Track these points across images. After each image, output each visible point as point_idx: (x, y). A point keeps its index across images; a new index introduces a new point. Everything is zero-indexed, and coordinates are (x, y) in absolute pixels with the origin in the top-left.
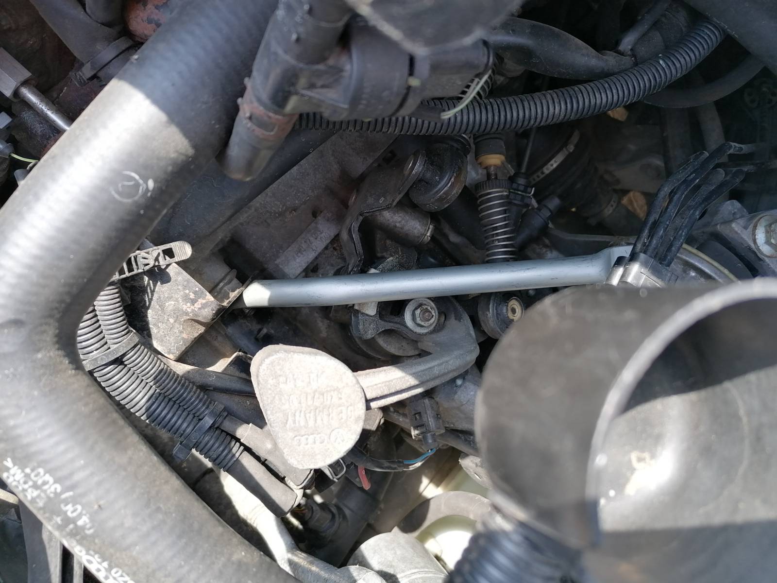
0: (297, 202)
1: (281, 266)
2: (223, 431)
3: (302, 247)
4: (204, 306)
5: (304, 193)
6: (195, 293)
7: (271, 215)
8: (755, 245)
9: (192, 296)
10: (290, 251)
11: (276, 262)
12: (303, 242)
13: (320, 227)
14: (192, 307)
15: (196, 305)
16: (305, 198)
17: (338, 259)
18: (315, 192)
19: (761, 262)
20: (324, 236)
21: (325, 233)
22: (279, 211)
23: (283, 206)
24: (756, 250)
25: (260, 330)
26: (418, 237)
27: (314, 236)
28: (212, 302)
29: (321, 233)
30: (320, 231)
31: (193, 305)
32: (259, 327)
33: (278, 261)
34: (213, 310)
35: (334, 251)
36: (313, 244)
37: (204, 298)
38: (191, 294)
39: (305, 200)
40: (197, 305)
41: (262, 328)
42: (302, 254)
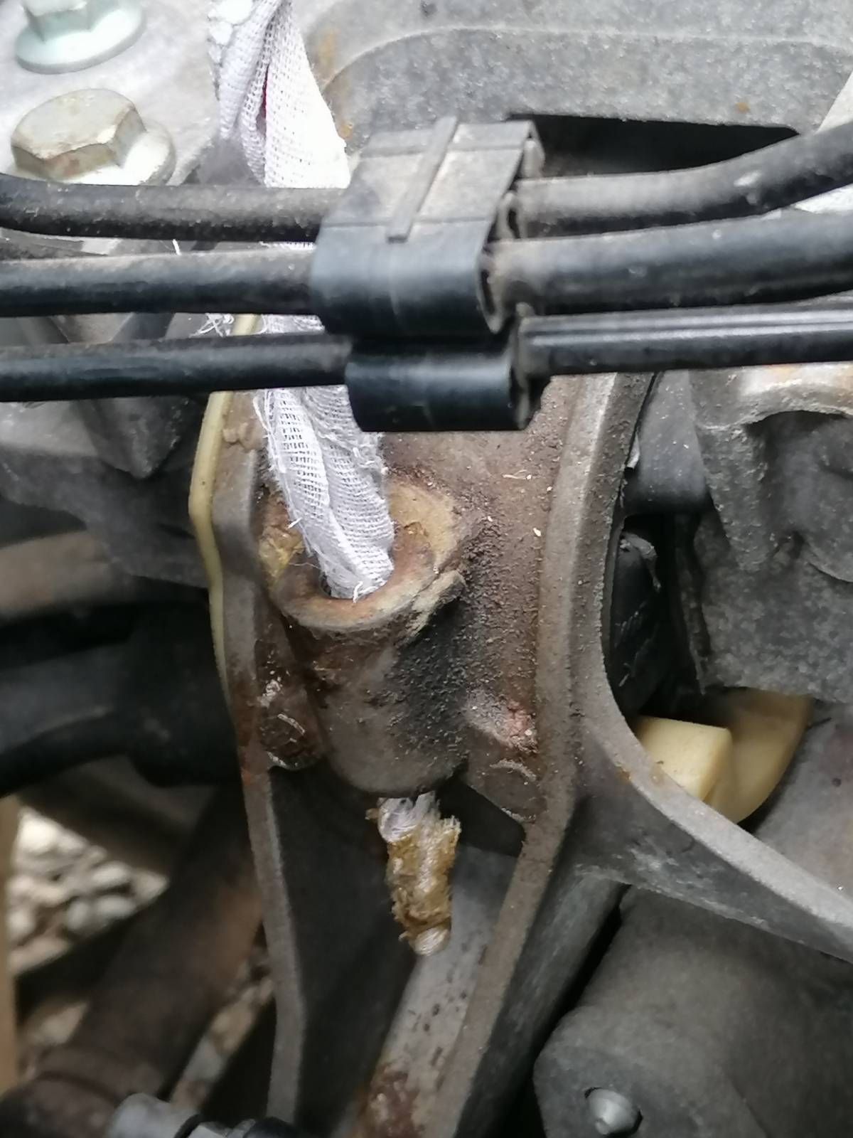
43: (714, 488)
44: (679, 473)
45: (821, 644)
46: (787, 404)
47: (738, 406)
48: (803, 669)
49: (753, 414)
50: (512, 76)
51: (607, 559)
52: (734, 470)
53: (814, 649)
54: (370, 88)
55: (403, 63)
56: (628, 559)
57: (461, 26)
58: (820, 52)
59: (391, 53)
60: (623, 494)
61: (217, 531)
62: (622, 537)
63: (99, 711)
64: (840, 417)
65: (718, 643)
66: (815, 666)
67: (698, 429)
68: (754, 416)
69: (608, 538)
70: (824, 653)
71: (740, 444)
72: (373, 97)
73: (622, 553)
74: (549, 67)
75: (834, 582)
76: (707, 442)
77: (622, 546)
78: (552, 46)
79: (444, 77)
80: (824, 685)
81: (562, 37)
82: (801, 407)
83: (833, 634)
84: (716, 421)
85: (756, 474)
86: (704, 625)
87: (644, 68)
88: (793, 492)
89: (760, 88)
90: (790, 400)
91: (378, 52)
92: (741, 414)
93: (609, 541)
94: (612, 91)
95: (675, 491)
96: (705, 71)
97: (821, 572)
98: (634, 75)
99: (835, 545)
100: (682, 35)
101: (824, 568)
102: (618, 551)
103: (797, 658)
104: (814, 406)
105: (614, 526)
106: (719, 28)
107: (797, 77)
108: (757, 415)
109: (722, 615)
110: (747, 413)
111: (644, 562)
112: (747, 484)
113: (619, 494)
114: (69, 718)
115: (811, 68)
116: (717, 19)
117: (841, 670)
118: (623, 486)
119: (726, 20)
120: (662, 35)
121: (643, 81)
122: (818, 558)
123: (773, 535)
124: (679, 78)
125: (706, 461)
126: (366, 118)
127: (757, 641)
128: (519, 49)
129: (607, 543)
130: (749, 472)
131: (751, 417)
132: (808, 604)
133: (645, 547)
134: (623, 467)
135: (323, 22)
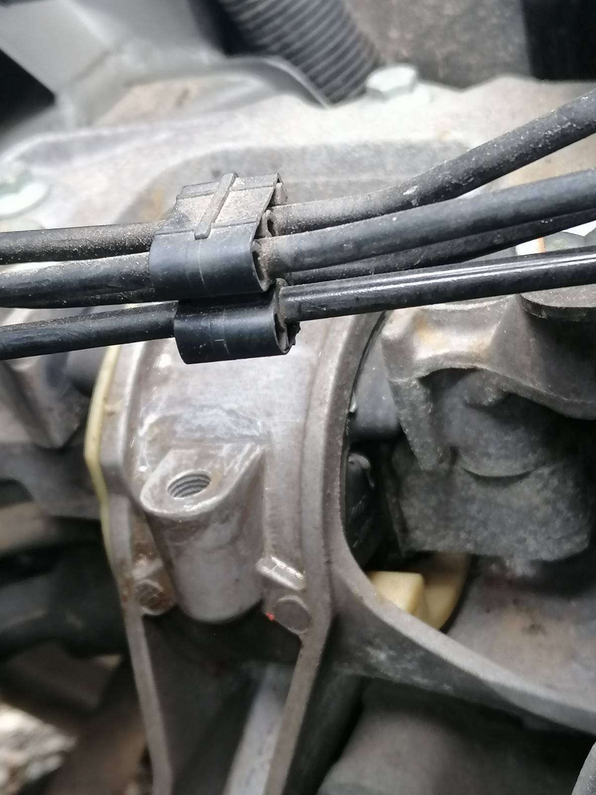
43: (402, 419)
44: (381, 413)
45: (473, 518)
46: (442, 364)
47: (413, 366)
48: (463, 535)
49: (422, 371)
51: (341, 467)
52: (413, 406)
53: (468, 522)
56: (354, 468)
60: (348, 427)
61: (103, 469)
62: (349, 455)
64: (474, 370)
65: (411, 523)
66: (469, 533)
67: (390, 382)
68: (422, 372)
69: (341, 454)
70: (474, 524)
71: (416, 390)
73: (349, 464)
75: (477, 478)
76: (396, 390)
77: (349, 460)
80: (476, 544)
82: (450, 365)
83: (479, 511)
84: (401, 376)
85: (427, 410)
86: (401, 513)
88: (449, 422)
90: (443, 362)
92: (415, 372)
93: (341, 456)
95: (379, 425)
97: (469, 472)
99: (477, 453)
100: (364, 177)
101: (471, 469)
102: (347, 463)
103: (459, 529)
104: (458, 365)
105: (344, 448)
106: (386, 172)
108: (424, 372)
109: (411, 505)
110: (418, 370)
111: (364, 470)
112: (422, 415)
113: (346, 428)
116: (384, 167)
117: (485, 534)
118: (347, 423)
122: (467, 463)
123: (439, 448)
125: (397, 402)
127: (434, 520)
129: (340, 457)
130: (422, 408)
131: (422, 373)
132: (463, 493)
133: (363, 461)
134: (347, 411)
135: (155, 182)
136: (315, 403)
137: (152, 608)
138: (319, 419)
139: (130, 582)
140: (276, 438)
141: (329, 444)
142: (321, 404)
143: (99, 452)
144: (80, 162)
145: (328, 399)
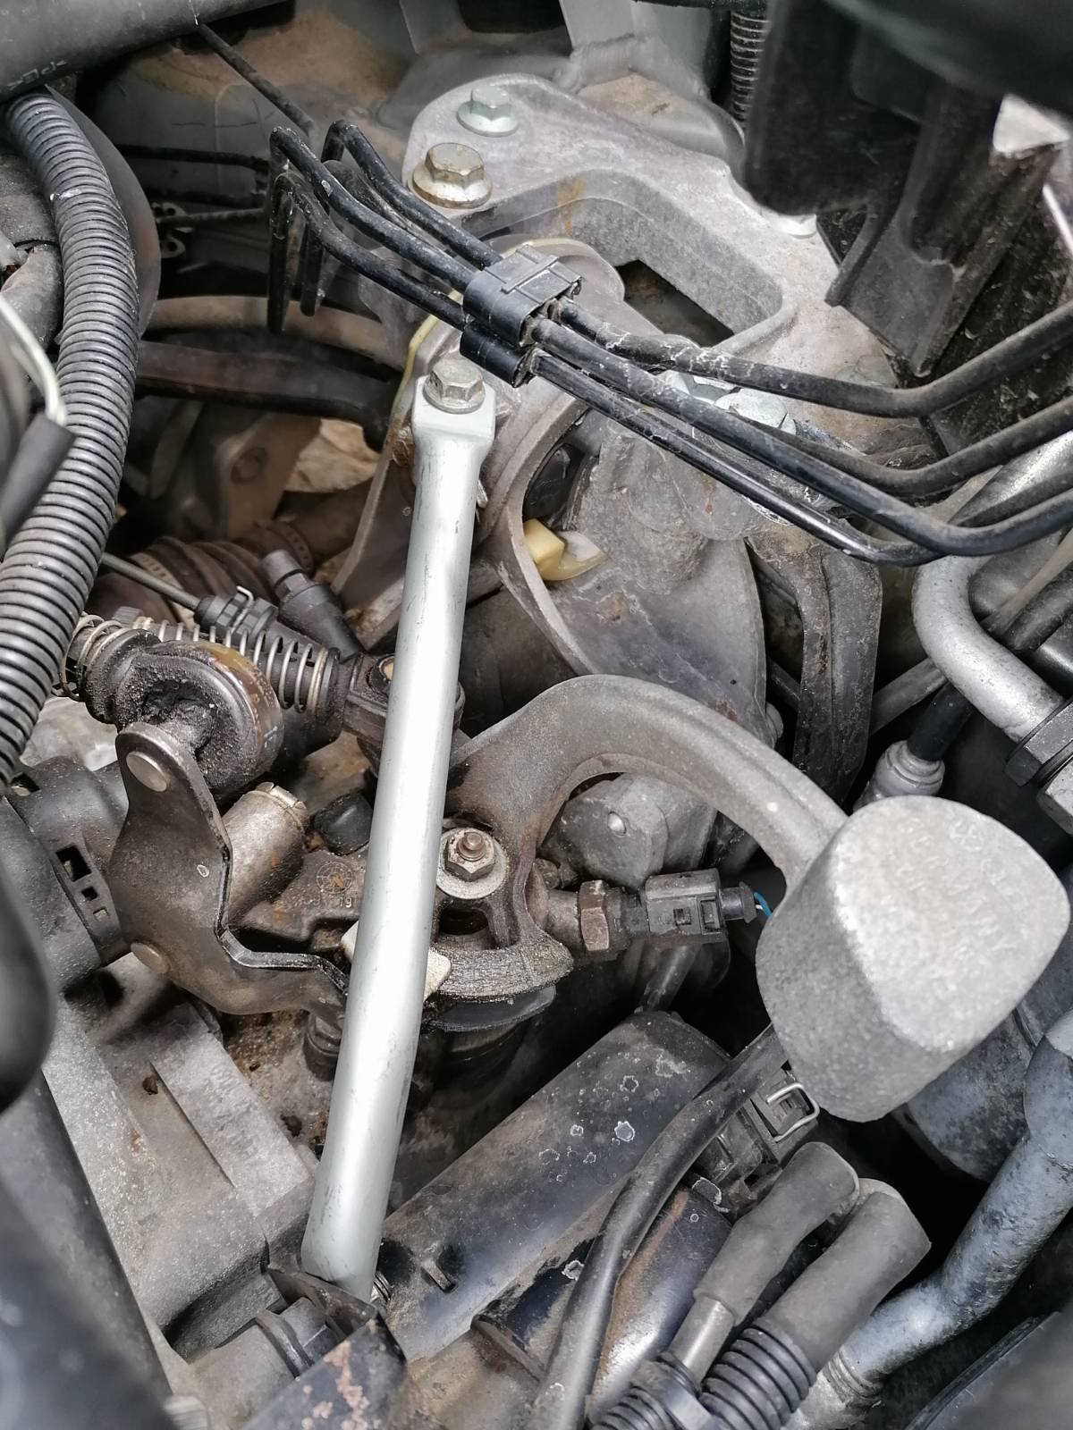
0: (114, 1125)
1: (269, 1203)
2: (711, 1373)
3: (234, 1138)
4: (361, 1377)
5: (99, 1100)
6: (315, 1398)
7: (131, 1203)
8: (465, 208)
9: (323, 1410)
10: (235, 1172)
11: (256, 1215)
12: (220, 1134)
13: (193, 1084)
14: (357, 1415)
15: (352, 1402)
16: (111, 1103)
17: (281, 1062)
18: (103, 1072)
19: (495, 211)
20: (220, 1078)
21: (212, 1074)
22: (124, 1178)
23: (115, 1163)
24: (472, 211)
25: (428, 1278)
26: (289, 824)
27: (212, 1104)
28: (354, 1348)
29: (210, 1084)
30: (205, 1087)
31: (350, 1410)
32: (417, 1278)
33: (255, 1210)
34: (377, 1348)
35: (259, 1069)
36: (234, 1110)
37: (339, 1372)
38: (316, 1412)
39: (116, 1103)
40: (355, 1397)
41: (423, 1270)
42: (250, 1142)
44: (593, 437)
50: (646, 244)
51: (549, 452)
52: (611, 450)
54: (589, 214)
55: (608, 212)
56: (557, 458)
57: (637, 210)
58: (759, 309)
59: (604, 204)
60: (567, 433)
61: (416, 358)
62: (558, 449)
63: (360, 405)
69: (553, 445)
72: (588, 218)
74: (660, 250)
77: (557, 452)
78: (666, 241)
79: (620, 227)
81: (671, 240)
85: (620, 457)
87: (694, 274)
89: (730, 309)
91: (600, 200)
94: (678, 275)
96: (715, 289)
98: (689, 274)
100: (714, 269)
102: (554, 453)
105: (557, 442)
106: (729, 274)
107: (746, 314)
111: (563, 463)
112: (615, 458)
113: (566, 431)
114: (348, 400)
115: (752, 313)
116: (730, 271)
118: (569, 430)
119: (733, 274)
120: (708, 264)
121: (691, 279)
122: (630, 502)
123: (616, 483)
124: (705, 285)
126: (581, 226)
128: (654, 235)
129: (551, 446)
130: (617, 455)
133: (566, 458)
134: (572, 424)
135: (583, 174)
136: (555, 406)
137: (399, 459)
138: (552, 418)
139: (395, 435)
140: (522, 411)
141: (547, 436)
142: (558, 409)
143: (419, 348)
144: (553, 116)
145: (564, 409)
